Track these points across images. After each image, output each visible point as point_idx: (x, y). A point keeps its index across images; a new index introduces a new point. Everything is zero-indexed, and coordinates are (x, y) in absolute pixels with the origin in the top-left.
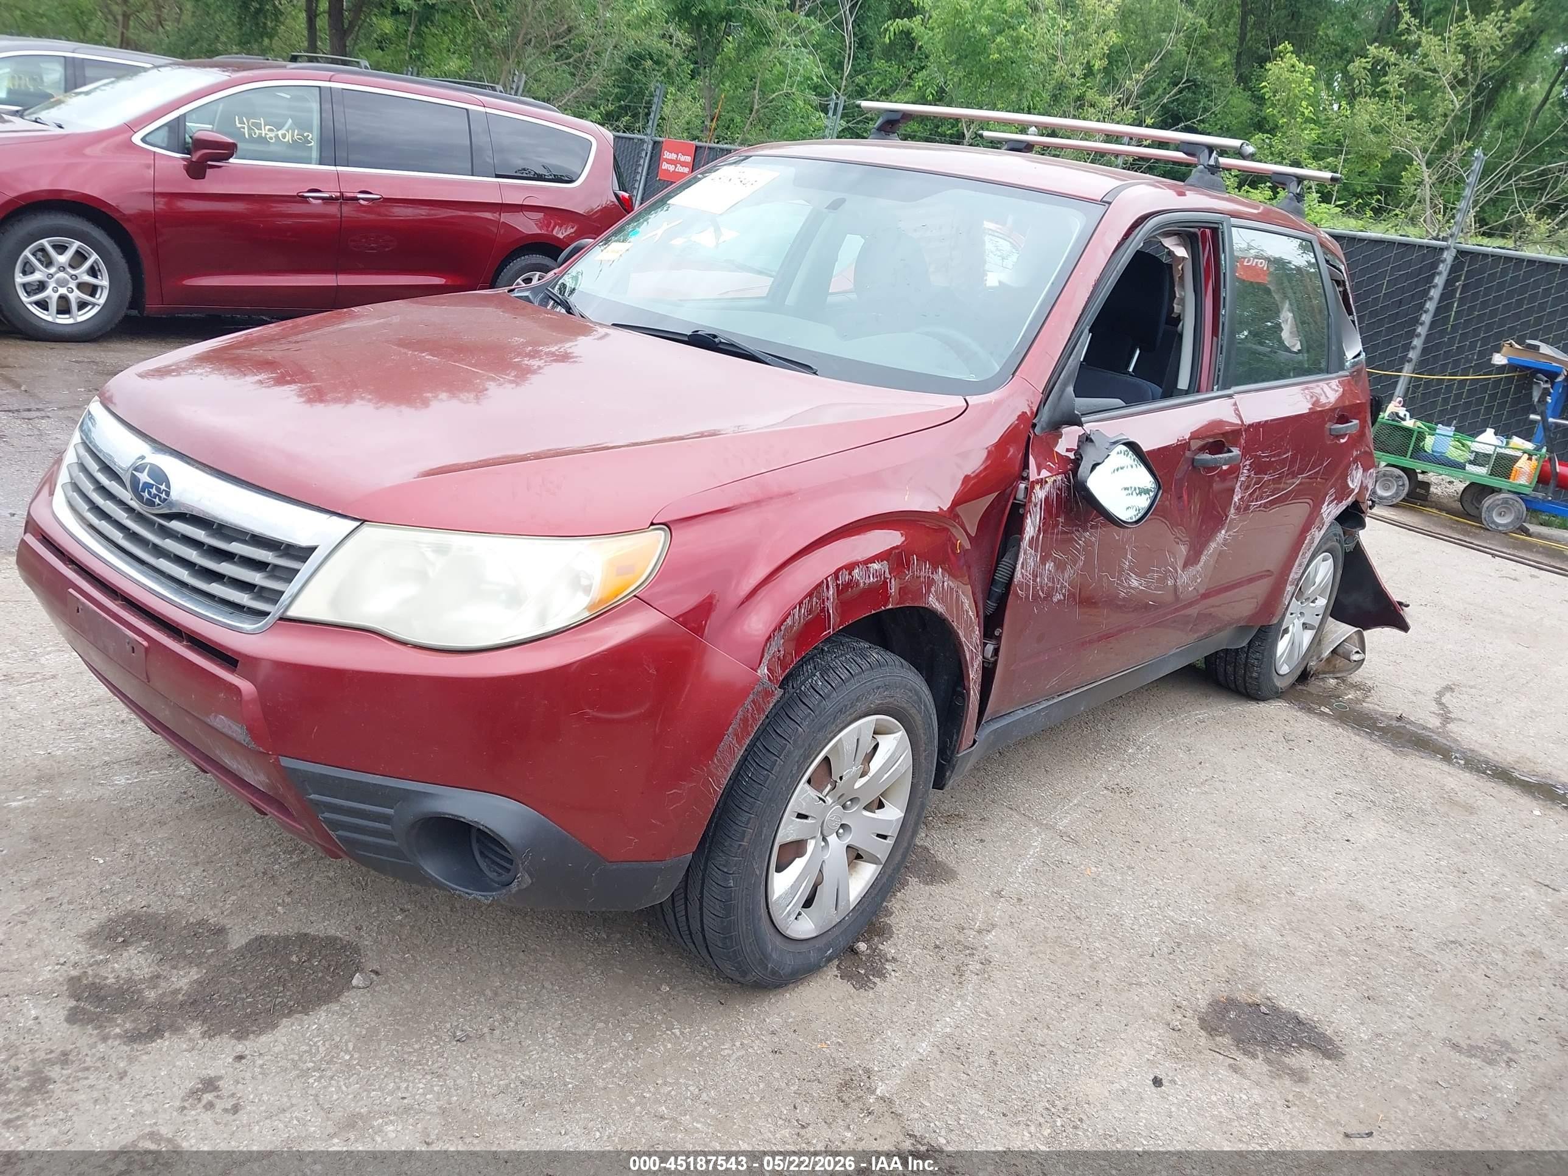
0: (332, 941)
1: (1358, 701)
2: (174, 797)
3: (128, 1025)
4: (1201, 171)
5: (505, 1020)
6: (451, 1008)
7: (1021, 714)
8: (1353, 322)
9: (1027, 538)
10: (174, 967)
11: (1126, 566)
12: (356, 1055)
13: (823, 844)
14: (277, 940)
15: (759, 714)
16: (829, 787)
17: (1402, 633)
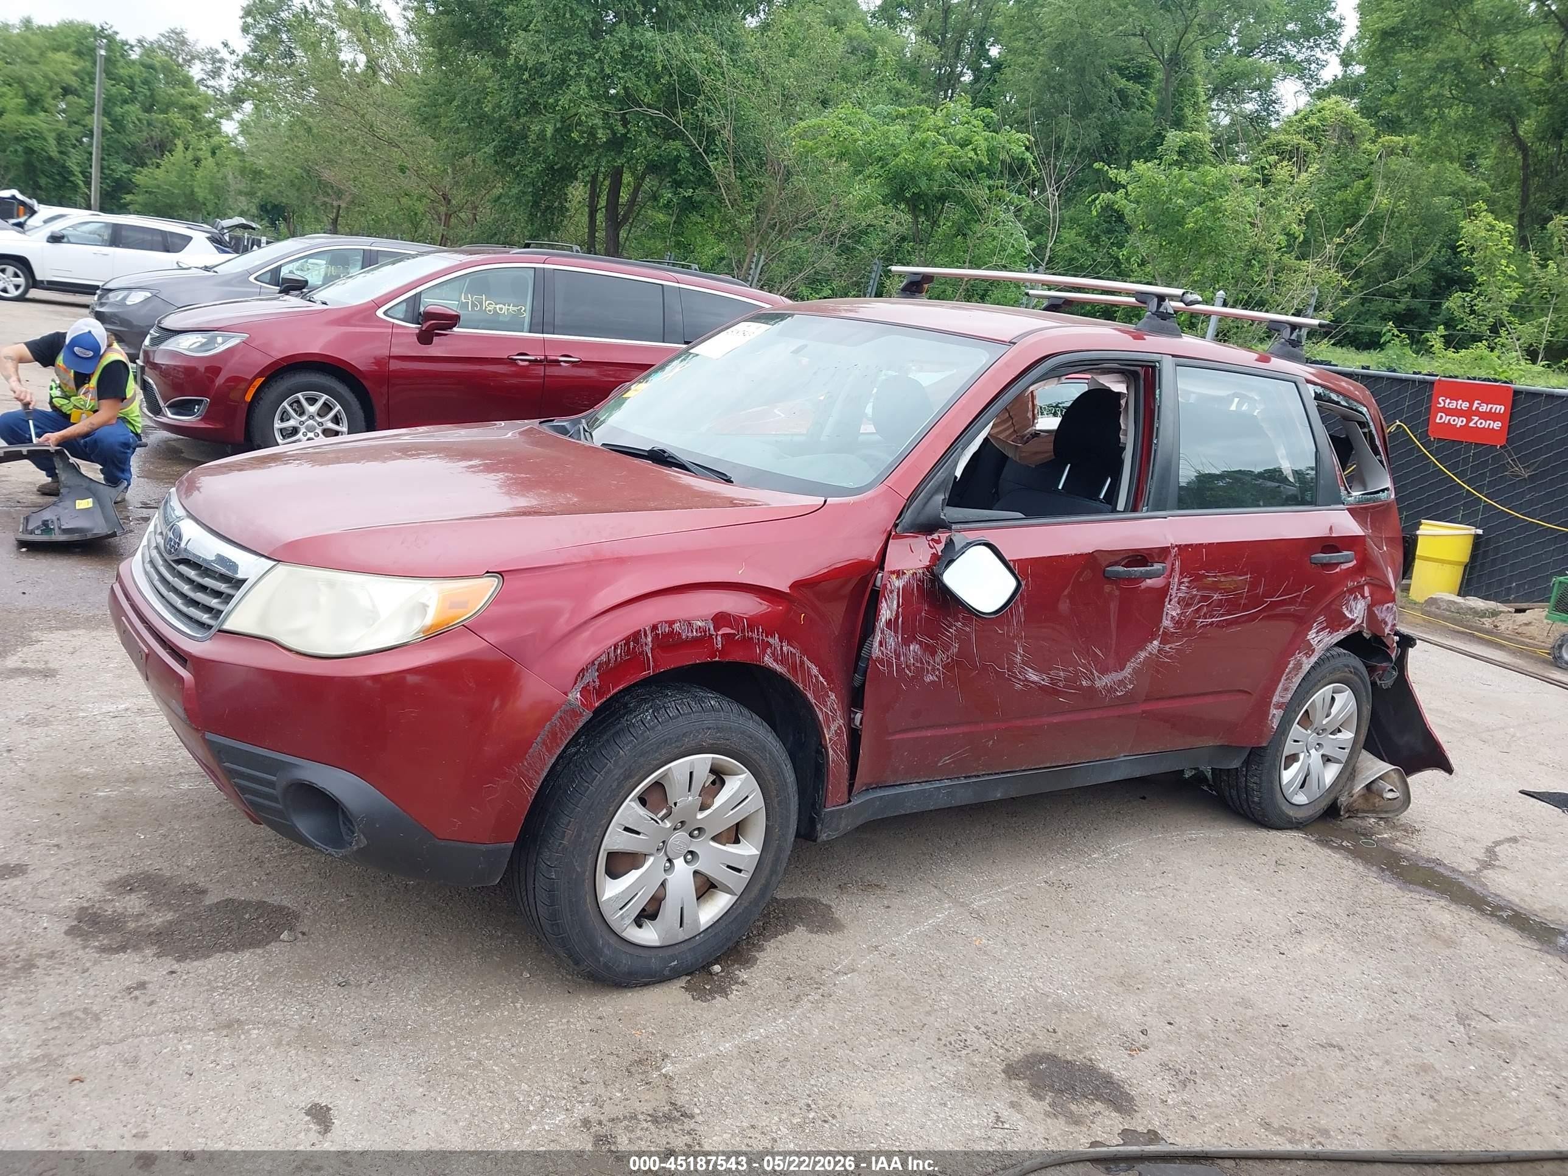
0: (281, 909)
1: (1393, 840)
2: (218, 802)
3: (105, 942)
4: (1149, 317)
5: (385, 977)
6: (347, 964)
7: (915, 787)
8: (1381, 462)
9: (883, 620)
10: (157, 910)
11: (1018, 659)
12: (257, 984)
13: (668, 864)
14: (241, 903)
15: (568, 729)
16: (664, 811)
17: (1447, 775)
